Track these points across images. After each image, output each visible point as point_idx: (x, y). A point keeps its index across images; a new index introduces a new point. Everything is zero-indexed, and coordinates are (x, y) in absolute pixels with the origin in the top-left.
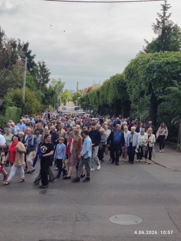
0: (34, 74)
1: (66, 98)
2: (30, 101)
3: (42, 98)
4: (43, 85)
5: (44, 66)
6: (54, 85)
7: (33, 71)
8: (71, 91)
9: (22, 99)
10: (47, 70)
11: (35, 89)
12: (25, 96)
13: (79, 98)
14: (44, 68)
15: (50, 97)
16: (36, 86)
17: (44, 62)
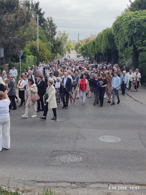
0: (44, 28)
1: (70, 47)
2: (42, 50)
3: (51, 48)
4: (52, 37)
5: (52, 21)
6: (61, 36)
7: (43, 26)
8: (74, 41)
9: (37, 49)
10: (54, 24)
11: (46, 40)
12: (39, 47)
13: (80, 47)
14: (52, 23)
15: (57, 47)
16: (46, 38)
17: (51, 18)
